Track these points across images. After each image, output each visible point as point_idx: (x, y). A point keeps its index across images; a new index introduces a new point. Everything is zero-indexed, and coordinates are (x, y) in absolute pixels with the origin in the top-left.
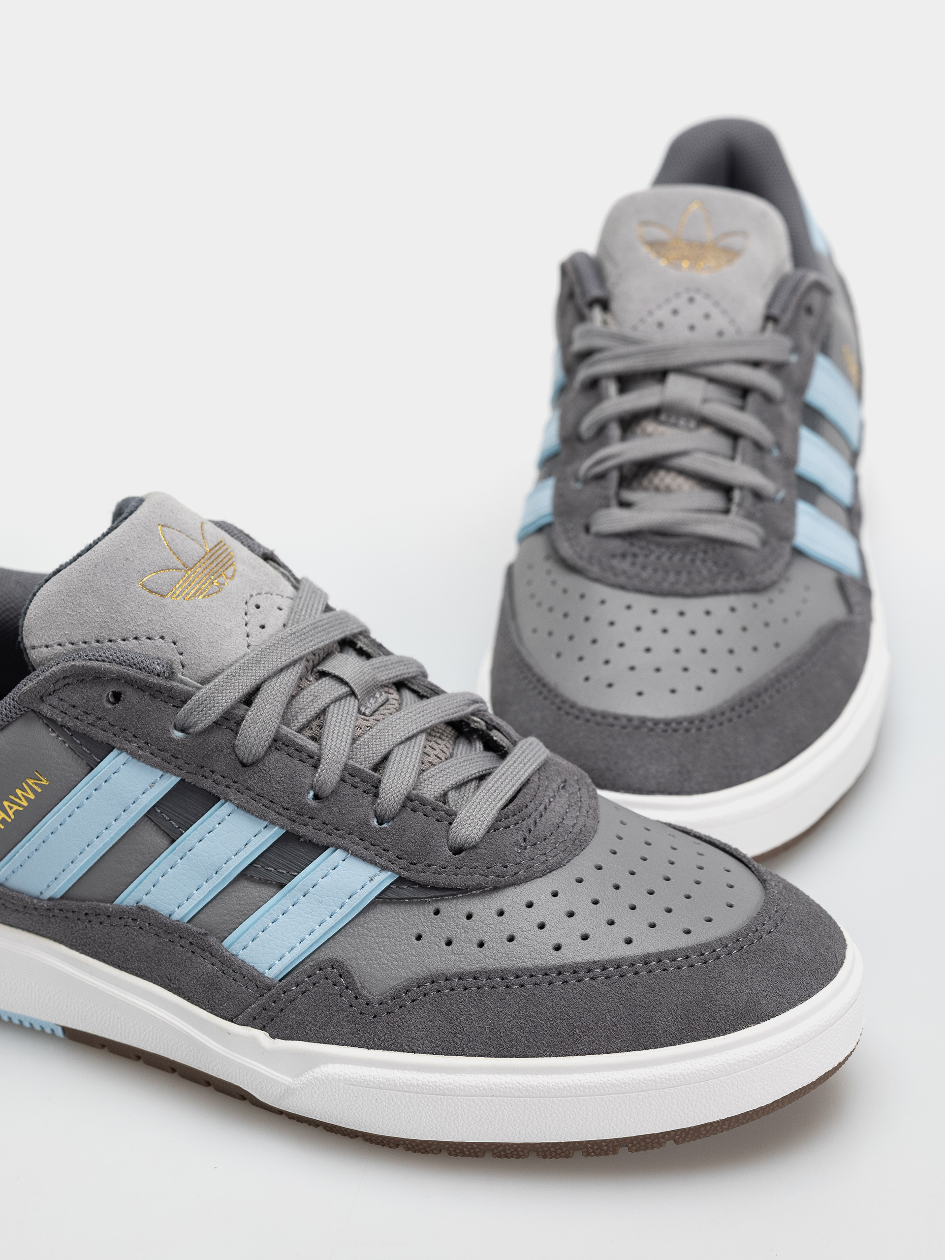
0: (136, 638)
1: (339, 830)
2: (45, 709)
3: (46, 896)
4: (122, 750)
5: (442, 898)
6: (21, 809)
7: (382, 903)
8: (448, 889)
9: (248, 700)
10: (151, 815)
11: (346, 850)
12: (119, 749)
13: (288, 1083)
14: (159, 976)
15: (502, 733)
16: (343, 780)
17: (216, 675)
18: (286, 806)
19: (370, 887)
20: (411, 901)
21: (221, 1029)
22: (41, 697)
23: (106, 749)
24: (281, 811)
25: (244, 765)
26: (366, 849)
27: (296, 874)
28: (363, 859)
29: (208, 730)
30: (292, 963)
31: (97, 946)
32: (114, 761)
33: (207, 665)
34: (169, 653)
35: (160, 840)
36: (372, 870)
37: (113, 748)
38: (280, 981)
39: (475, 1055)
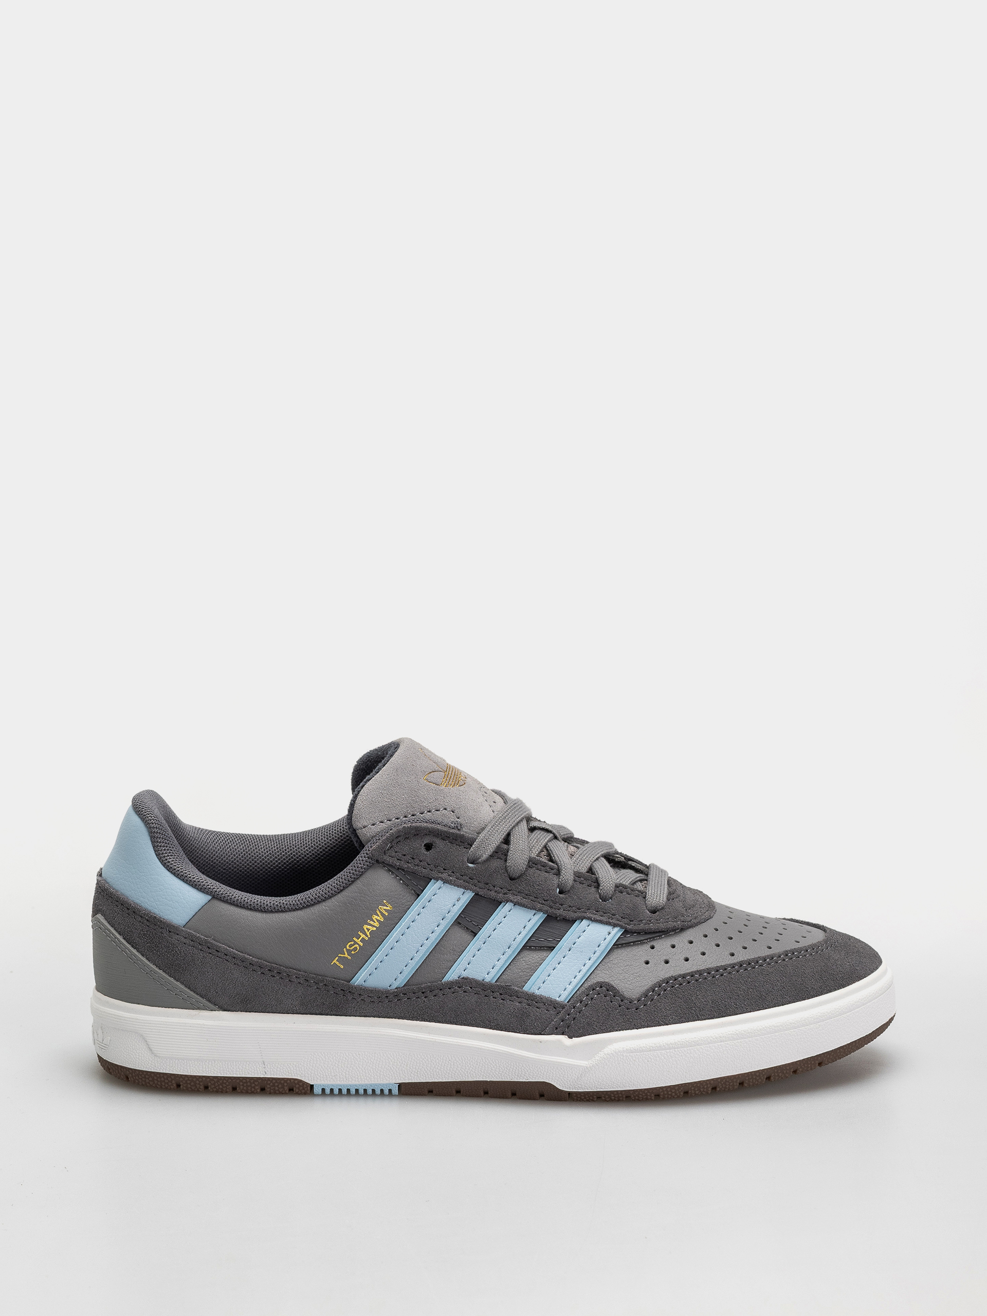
0: (429, 812)
1: (580, 909)
2: (387, 858)
3: (394, 987)
4: (437, 879)
5: (653, 939)
6: (375, 929)
7: (617, 948)
8: (657, 932)
9: (507, 840)
10: (458, 922)
11: (589, 919)
12: (434, 878)
13: (585, 1065)
14: (481, 1021)
15: (635, 862)
16: (575, 881)
17: (483, 829)
18: (546, 898)
19: (609, 938)
20: (635, 943)
21: (534, 1041)
22: (385, 852)
23: (427, 880)
24: (543, 902)
25: (512, 879)
26: (602, 916)
27: (559, 940)
28: (601, 922)
29: (487, 860)
30: (572, 991)
31: (434, 1012)
32: (433, 887)
33: (475, 823)
34: (450, 818)
35: (466, 936)
36: (608, 928)
37: (431, 879)
38: (568, 1002)
39: (705, 1019)
